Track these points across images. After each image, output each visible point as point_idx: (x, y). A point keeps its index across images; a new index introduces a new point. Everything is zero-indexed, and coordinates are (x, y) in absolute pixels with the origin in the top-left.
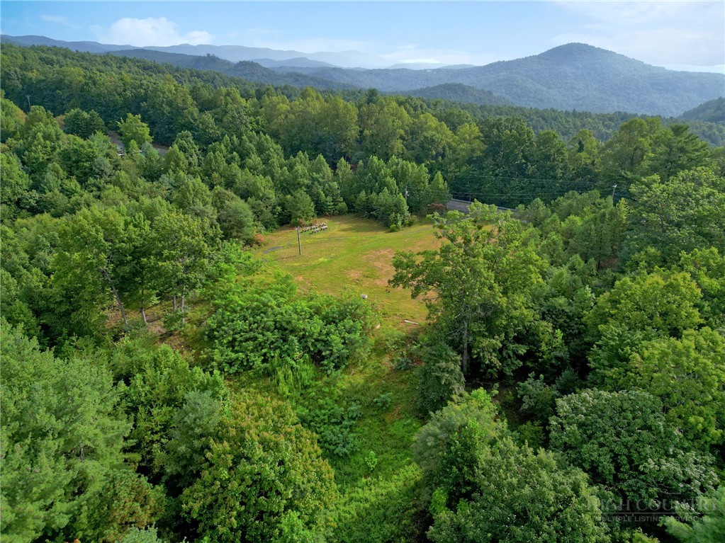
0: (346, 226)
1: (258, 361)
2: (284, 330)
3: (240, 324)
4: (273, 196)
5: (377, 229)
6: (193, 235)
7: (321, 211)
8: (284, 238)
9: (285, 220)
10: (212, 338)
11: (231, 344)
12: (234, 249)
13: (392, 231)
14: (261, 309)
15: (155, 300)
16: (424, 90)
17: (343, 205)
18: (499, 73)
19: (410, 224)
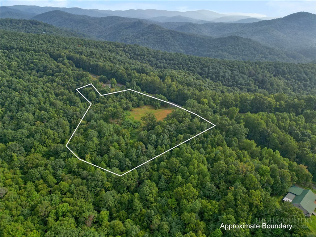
0: (148, 108)
1: (127, 127)
2: (131, 124)
3: (126, 123)
4: (137, 101)
5: (153, 109)
6: (121, 112)
7: (145, 104)
8: (138, 109)
9: (138, 106)
10: (122, 124)
11: (124, 125)
12: (128, 112)
13: (156, 109)
14: (128, 121)
15: (116, 119)
16: (222, 38)
17: (150, 103)
18: (263, 26)
19: (160, 108)
